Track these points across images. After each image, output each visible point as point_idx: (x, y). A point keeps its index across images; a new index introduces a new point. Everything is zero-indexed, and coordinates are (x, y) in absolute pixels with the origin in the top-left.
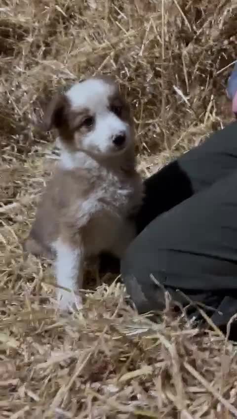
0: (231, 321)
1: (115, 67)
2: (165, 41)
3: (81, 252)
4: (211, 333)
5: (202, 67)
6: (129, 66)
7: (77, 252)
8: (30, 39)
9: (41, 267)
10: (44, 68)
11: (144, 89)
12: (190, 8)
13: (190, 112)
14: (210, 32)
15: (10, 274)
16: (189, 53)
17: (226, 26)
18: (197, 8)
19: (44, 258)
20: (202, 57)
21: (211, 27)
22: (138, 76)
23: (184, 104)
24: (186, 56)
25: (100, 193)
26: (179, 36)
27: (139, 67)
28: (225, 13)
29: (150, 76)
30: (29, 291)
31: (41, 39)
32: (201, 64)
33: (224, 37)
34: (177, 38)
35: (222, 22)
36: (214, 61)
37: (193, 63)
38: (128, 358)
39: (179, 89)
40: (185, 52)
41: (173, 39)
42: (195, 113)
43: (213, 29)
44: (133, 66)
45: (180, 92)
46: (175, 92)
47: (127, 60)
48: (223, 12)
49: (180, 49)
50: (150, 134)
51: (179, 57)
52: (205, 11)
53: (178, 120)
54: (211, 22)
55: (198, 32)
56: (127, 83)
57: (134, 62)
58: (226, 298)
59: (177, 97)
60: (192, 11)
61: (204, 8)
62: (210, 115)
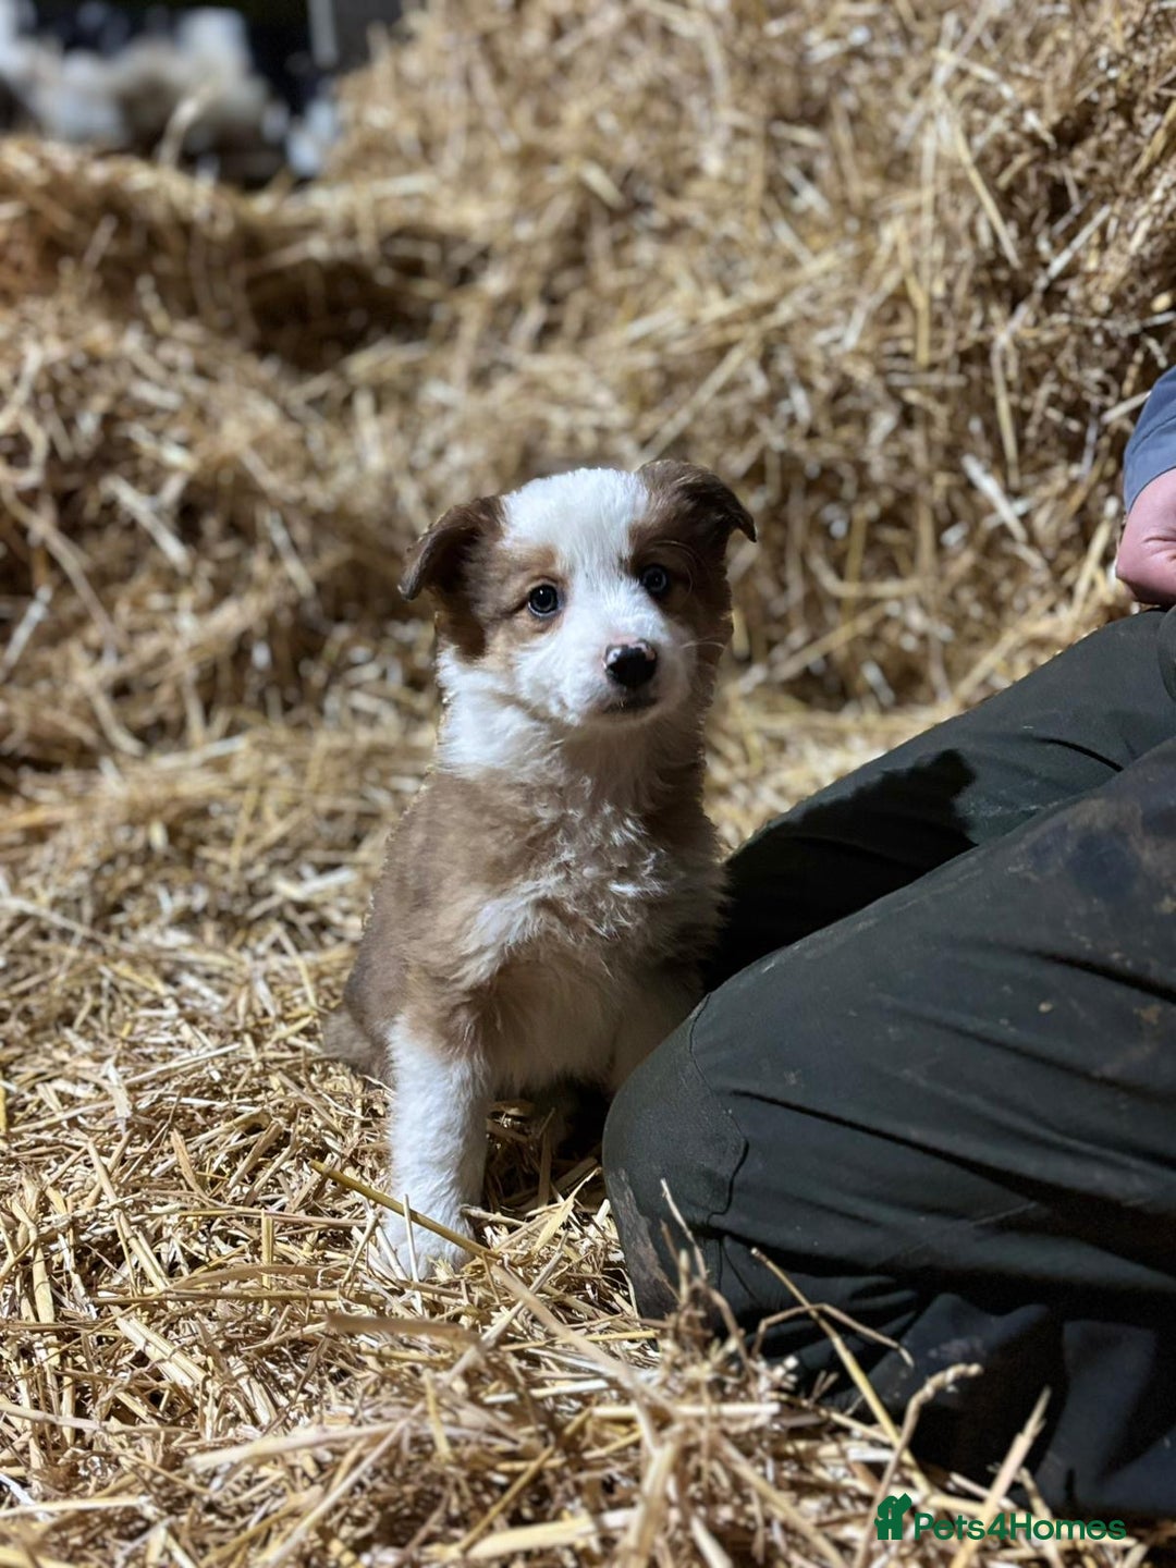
0: (928, 1390)
1: (760, 385)
2: (932, 299)
3: (474, 1075)
4: (858, 1428)
5: (1067, 394)
6: (808, 386)
7: (459, 1071)
8: (494, 282)
9: (358, 1113)
10: (533, 386)
11: (861, 467)
12: (1021, 177)
13: (1032, 558)
14: (1101, 263)
15: (253, 1128)
16: (1019, 344)
17: (1155, 241)
18: (1053, 178)
19: (375, 1082)
20: (1066, 357)
21: (1103, 246)
22: (840, 420)
23: (1003, 531)
24: (1004, 353)
25: (548, 883)
26: (984, 277)
27: (845, 387)
28: (1158, 195)
29: (885, 421)
30: (300, 1195)
31: (533, 282)
32: (1061, 379)
33: (1153, 282)
34: (977, 289)
35: (1145, 226)
36: (1117, 373)
37: (1032, 377)
38: (514, 1475)
39: (988, 471)
40: (1002, 338)
41: (961, 290)
42: (1050, 563)
43: (1112, 252)
44: (824, 384)
45: (989, 486)
46: (969, 487)
47: (802, 363)
48: (1151, 191)
49: (986, 324)
50: (891, 633)
51: (979, 354)
52: (1081, 186)
53: (994, 587)
54: (1103, 229)
55: (1058, 264)
56: (800, 447)
57: (827, 370)
58: (944, 1301)
59: (979, 500)
60: (1033, 186)
61: (1079, 174)
62: (1099, 576)
